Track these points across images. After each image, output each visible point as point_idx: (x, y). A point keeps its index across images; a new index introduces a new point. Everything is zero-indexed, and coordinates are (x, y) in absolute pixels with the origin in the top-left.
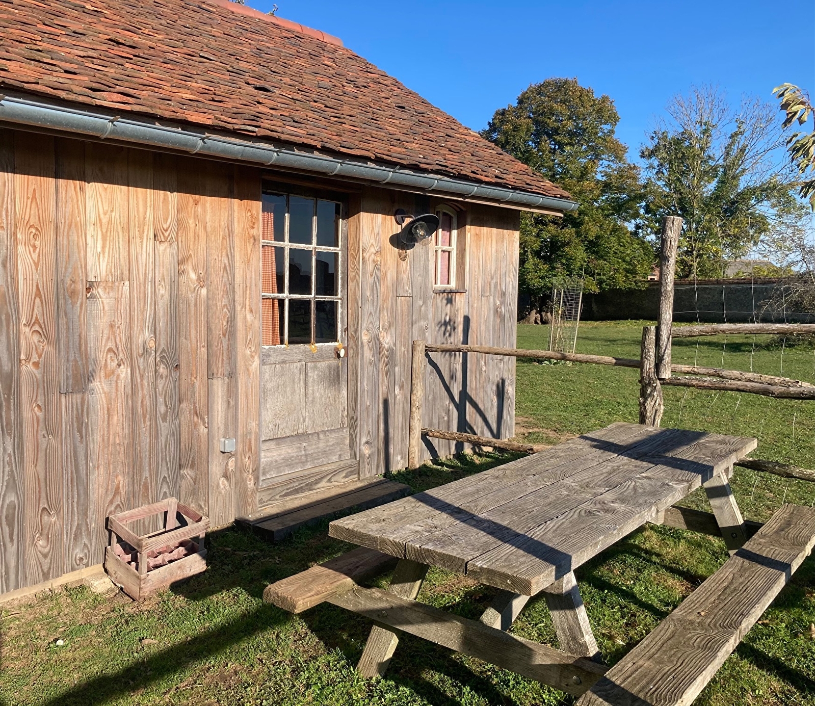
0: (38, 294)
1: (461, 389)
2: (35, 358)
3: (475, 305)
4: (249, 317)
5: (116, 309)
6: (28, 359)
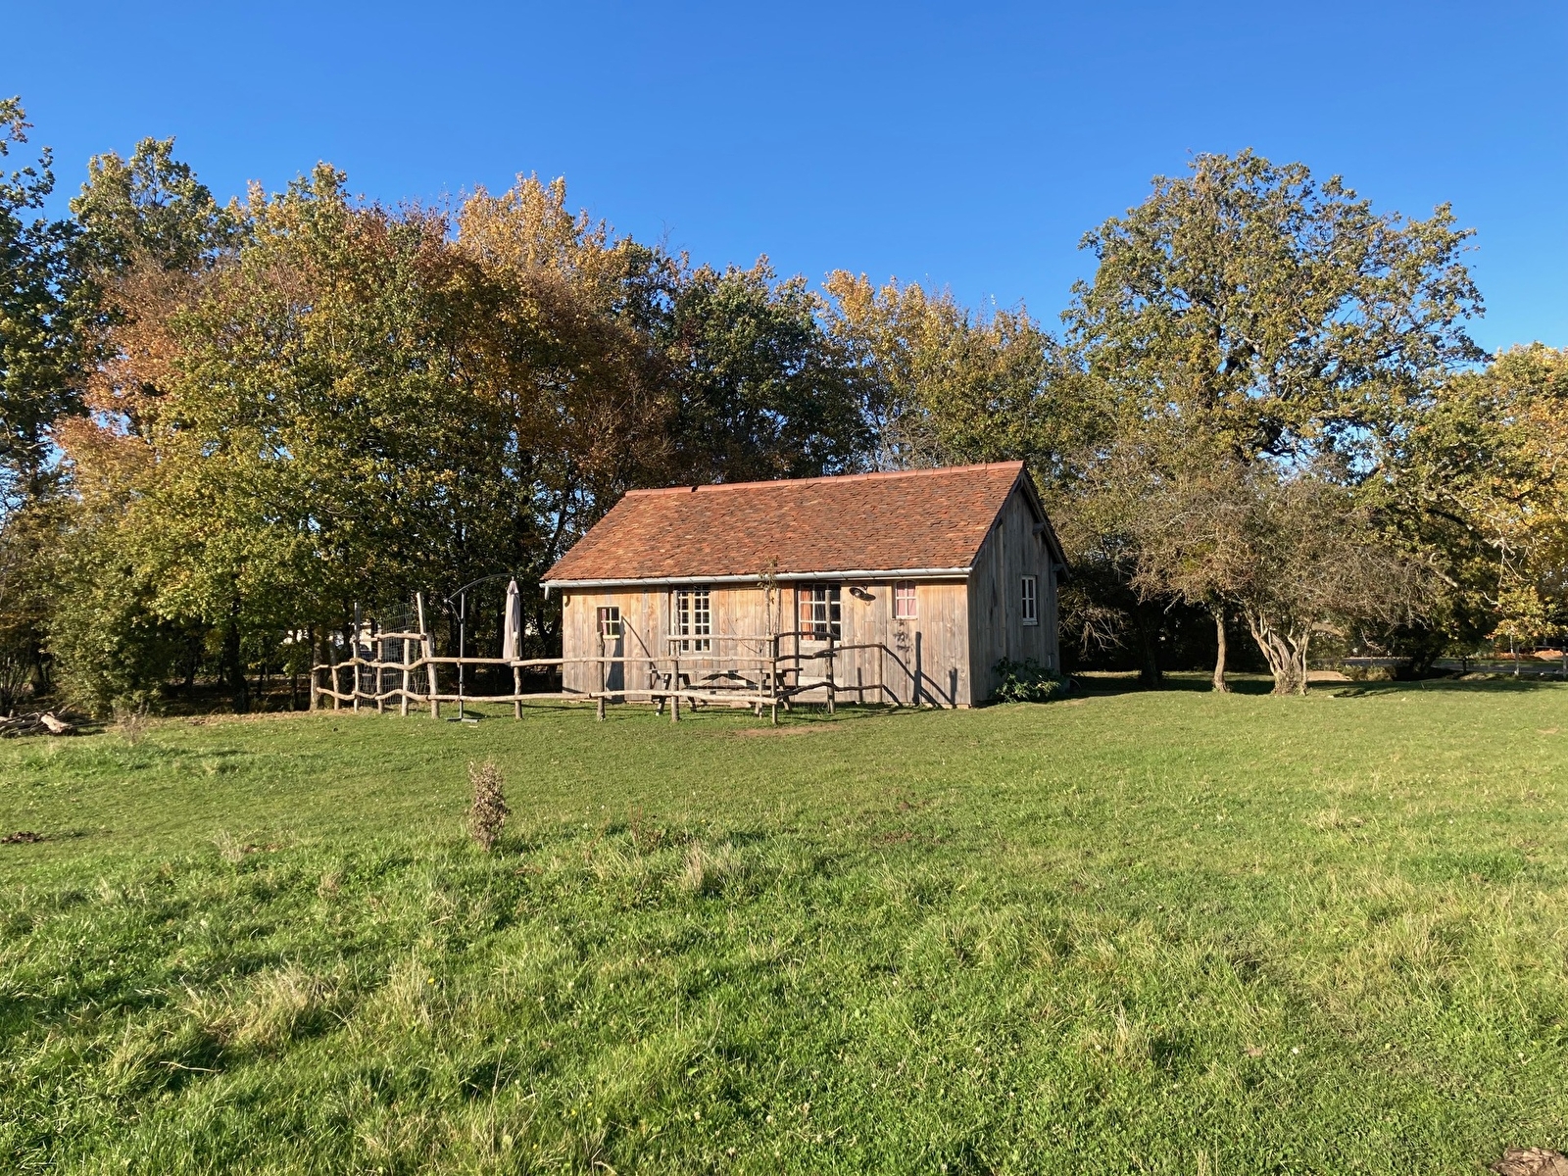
1: (916, 669)
3: (926, 626)
4: (789, 629)
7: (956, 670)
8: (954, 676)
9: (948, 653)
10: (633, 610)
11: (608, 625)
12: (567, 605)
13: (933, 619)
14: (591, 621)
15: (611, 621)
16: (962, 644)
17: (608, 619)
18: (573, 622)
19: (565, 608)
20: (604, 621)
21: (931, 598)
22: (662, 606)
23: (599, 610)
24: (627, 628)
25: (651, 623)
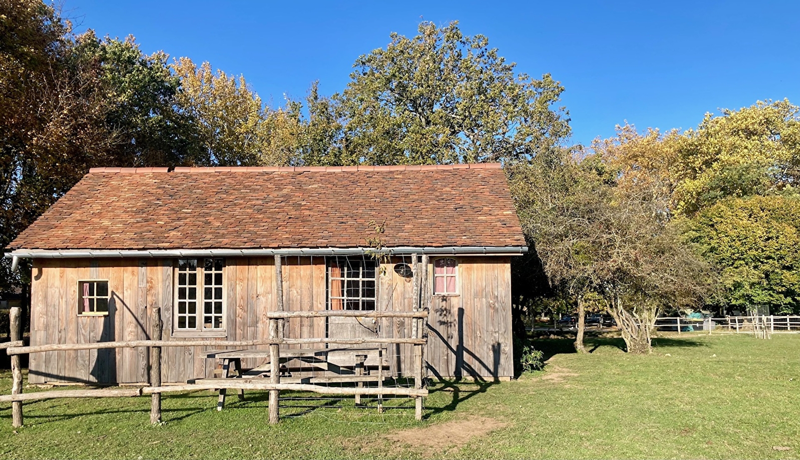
0: (242, 298)
1: (458, 344)
2: (240, 316)
3: (469, 303)
4: (319, 305)
5: (266, 302)
6: (238, 316)
7: (499, 344)
8: (497, 350)
9: (491, 328)
10: (126, 284)
11: (91, 301)
12: (37, 278)
13: (476, 295)
14: (70, 296)
15: (95, 297)
16: (505, 318)
17: (91, 294)
18: (46, 297)
19: (34, 283)
20: (86, 297)
21: (474, 275)
22: (164, 281)
23: (81, 283)
24: (118, 304)
25: (149, 298)
